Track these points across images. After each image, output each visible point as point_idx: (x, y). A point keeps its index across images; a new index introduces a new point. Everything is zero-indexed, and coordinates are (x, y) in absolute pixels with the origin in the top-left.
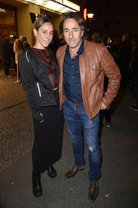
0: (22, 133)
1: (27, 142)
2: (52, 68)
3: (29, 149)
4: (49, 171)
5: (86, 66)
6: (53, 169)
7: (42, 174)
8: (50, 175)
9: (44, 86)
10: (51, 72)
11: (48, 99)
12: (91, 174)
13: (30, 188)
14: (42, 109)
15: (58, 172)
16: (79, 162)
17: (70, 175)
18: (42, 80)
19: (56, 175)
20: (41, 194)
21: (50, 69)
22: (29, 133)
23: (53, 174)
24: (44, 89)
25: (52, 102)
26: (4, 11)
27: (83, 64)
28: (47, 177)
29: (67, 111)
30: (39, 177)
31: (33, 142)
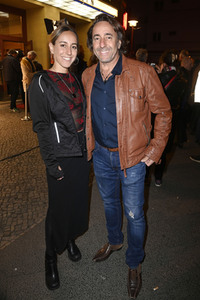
0: (31, 194)
1: (38, 208)
2: (77, 102)
3: (41, 219)
4: (69, 251)
5: (124, 91)
6: (75, 248)
7: (59, 256)
8: (72, 257)
9: (64, 128)
10: (75, 107)
11: (70, 146)
12: (130, 254)
13: (42, 276)
14: (61, 160)
15: (84, 253)
16: (115, 238)
17: (101, 257)
18: (62, 119)
19: (80, 258)
20: (58, 286)
21: (73, 102)
22: (42, 194)
23: (76, 256)
24: (65, 133)
25: (76, 151)
26: (7, 15)
27: (121, 89)
28: (68, 260)
29: (98, 164)
30: (55, 261)
31: (47, 208)
